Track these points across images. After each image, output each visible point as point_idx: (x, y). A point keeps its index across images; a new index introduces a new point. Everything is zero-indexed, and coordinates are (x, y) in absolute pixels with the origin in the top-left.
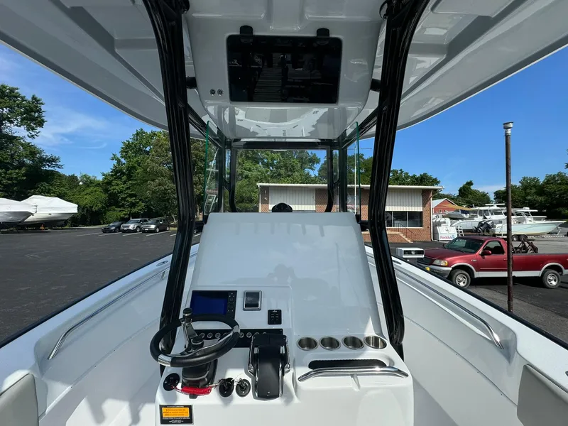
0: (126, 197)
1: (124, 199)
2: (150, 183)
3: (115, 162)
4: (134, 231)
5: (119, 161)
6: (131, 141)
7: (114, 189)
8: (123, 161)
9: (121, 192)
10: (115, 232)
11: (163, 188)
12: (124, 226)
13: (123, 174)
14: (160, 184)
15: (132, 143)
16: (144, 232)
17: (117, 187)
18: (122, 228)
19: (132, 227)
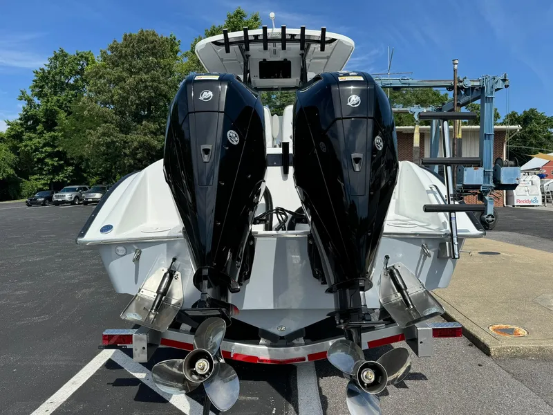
0: (44, 158)
1: (41, 161)
2: (90, 133)
3: (24, 104)
4: (72, 203)
5: (30, 102)
6: (46, 69)
7: (26, 146)
8: (36, 101)
9: (36, 150)
10: (44, 205)
11: (109, 140)
12: (57, 197)
13: (37, 122)
14: (104, 134)
15: (49, 73)
16: (86, 203)
17: (29, 143)
18: (55, 198)
19: (68, 196)
